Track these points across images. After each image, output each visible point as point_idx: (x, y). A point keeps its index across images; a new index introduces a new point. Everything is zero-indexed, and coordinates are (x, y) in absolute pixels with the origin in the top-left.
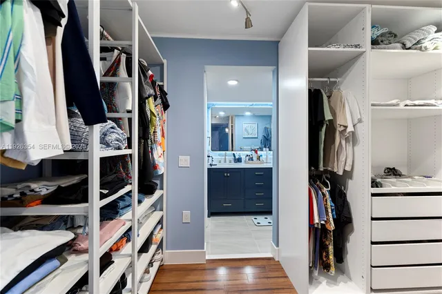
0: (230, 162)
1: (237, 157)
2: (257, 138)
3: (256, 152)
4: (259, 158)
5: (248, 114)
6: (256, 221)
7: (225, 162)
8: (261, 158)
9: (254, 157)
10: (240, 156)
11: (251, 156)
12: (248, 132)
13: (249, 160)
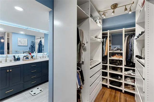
0: (11, 61)
1: (16, 58)
2: (27, 46)
3: (30, 54)
5: (22, 33)
6: (32, 93)
8: (33, 57)
9: (29, 57)
10: (19, 57)
11: (27, 56)
12: (21, 43)
13: (26, 59)
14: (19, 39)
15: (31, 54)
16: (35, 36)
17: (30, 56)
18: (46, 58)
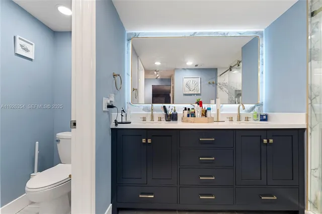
0: (160, 119)
1: (170, 112)
3: (200, 103)
4: (205, 114)
7: (152, 119)
8: (208, 112)
9: (196, 112)
10: (175, 111)
11: (191, 110)
12: (189, 88)
13: (188, 116)
14: (186, 80)
15: (201, 106)
16: (217, 69)
17: (198, 110)
18: (251, 121)
